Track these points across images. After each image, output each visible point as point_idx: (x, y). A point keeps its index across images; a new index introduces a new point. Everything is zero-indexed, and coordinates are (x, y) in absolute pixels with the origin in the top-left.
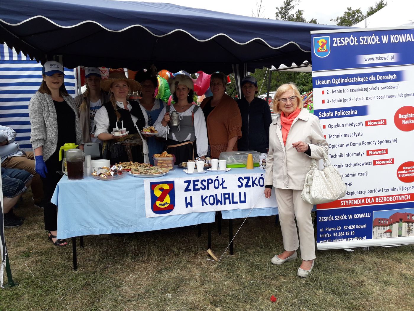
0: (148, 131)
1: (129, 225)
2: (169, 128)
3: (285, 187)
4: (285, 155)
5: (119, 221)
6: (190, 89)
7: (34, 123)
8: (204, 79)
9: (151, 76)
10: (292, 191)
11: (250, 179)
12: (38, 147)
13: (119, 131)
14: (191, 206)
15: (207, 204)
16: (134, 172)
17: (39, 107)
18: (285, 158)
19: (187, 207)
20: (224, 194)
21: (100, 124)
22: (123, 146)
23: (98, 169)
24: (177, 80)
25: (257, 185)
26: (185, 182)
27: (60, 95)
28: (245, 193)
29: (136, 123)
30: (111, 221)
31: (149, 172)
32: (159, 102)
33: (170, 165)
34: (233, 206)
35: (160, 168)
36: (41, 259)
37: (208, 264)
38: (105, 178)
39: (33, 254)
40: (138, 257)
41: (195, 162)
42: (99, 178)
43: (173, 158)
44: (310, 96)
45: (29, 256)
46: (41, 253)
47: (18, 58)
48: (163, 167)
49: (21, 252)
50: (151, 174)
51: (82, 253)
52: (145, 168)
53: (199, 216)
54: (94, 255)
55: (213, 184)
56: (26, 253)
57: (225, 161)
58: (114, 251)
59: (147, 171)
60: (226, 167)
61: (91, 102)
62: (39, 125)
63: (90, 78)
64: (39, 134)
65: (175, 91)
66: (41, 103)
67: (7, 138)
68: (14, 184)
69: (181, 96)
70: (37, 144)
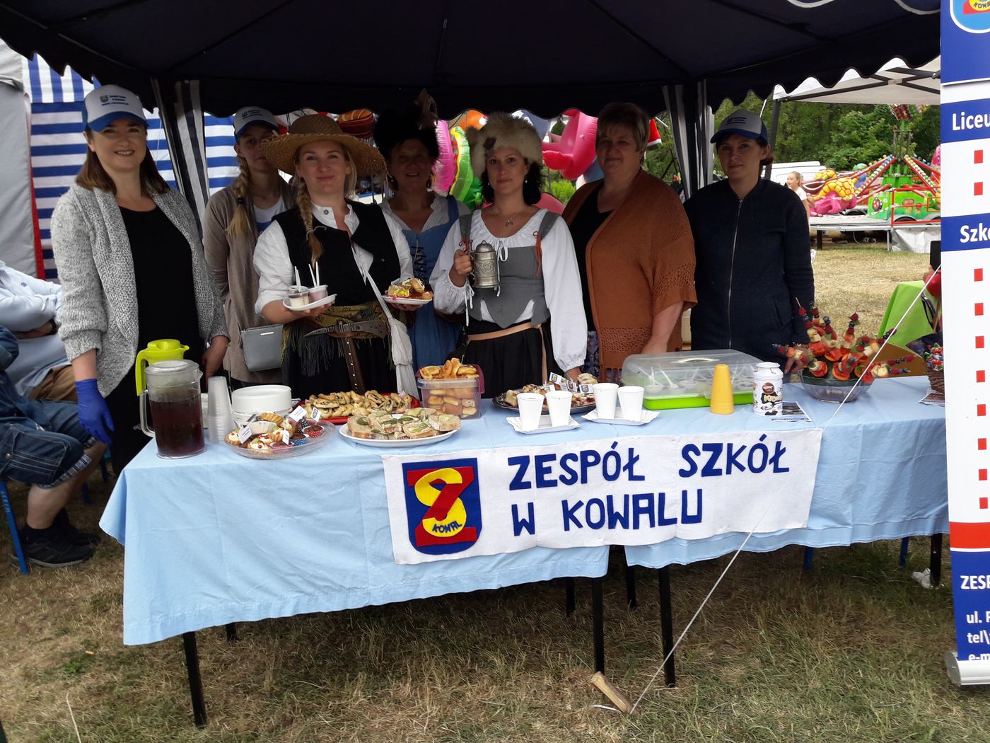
0: (402, 293)
1: (347, 587)
2: (471, 292)
5: (316, 578)
6: (530, 163)
7: (66, 281)
8: (580, 135)
9: (420, 128)
11: (721, 451)
12: (82, 354)
14: (532, 532)
15: (579, 525)
16: (354, 430)
17: (79, 231)
19: (517, 533)
20: (634, 496)
21: (268, 277)
22: (333, 340)
23: (249, 420)
24: (491, 134)
25: (742, 469)
26: (512, 461)
27: (145, 192)
28: (700, 492)
29: (370, 272)
30: (291, 578)
31: (400, 429)
32: (445, 204)
33: (466, 403)
34: (661, 533)
35: (434, 414)
36: (113, 682)
37: (596, 722)
38: (262, 454)
39: (93, 662)
40: (386, 683)
41: (543, 392)
42: (245, 451)
43: (476, 378)
44: (875, 172)
45: (83, 670)
46: (119, 658)
47: (75, 96)
48: (447, 412)
49: (63, 656)
50: (406, 437)
51: (231, 662)
52: (390, 417)
53: (556, 557)
54: (260, 671)
55: (600, 465)
56: (76, 660)
57: (640, 389)
58: (318, 657)
59: (394, 428)
60: (645, 407)
61: (257, 210)
62: (81, 287)
63: (248, 138)
64: (83, 314)
65: (486, 170)
66: (84, 218)
67: (54, 316)
68: (54, 449)
69: (502, 185)
70: (79, 345)
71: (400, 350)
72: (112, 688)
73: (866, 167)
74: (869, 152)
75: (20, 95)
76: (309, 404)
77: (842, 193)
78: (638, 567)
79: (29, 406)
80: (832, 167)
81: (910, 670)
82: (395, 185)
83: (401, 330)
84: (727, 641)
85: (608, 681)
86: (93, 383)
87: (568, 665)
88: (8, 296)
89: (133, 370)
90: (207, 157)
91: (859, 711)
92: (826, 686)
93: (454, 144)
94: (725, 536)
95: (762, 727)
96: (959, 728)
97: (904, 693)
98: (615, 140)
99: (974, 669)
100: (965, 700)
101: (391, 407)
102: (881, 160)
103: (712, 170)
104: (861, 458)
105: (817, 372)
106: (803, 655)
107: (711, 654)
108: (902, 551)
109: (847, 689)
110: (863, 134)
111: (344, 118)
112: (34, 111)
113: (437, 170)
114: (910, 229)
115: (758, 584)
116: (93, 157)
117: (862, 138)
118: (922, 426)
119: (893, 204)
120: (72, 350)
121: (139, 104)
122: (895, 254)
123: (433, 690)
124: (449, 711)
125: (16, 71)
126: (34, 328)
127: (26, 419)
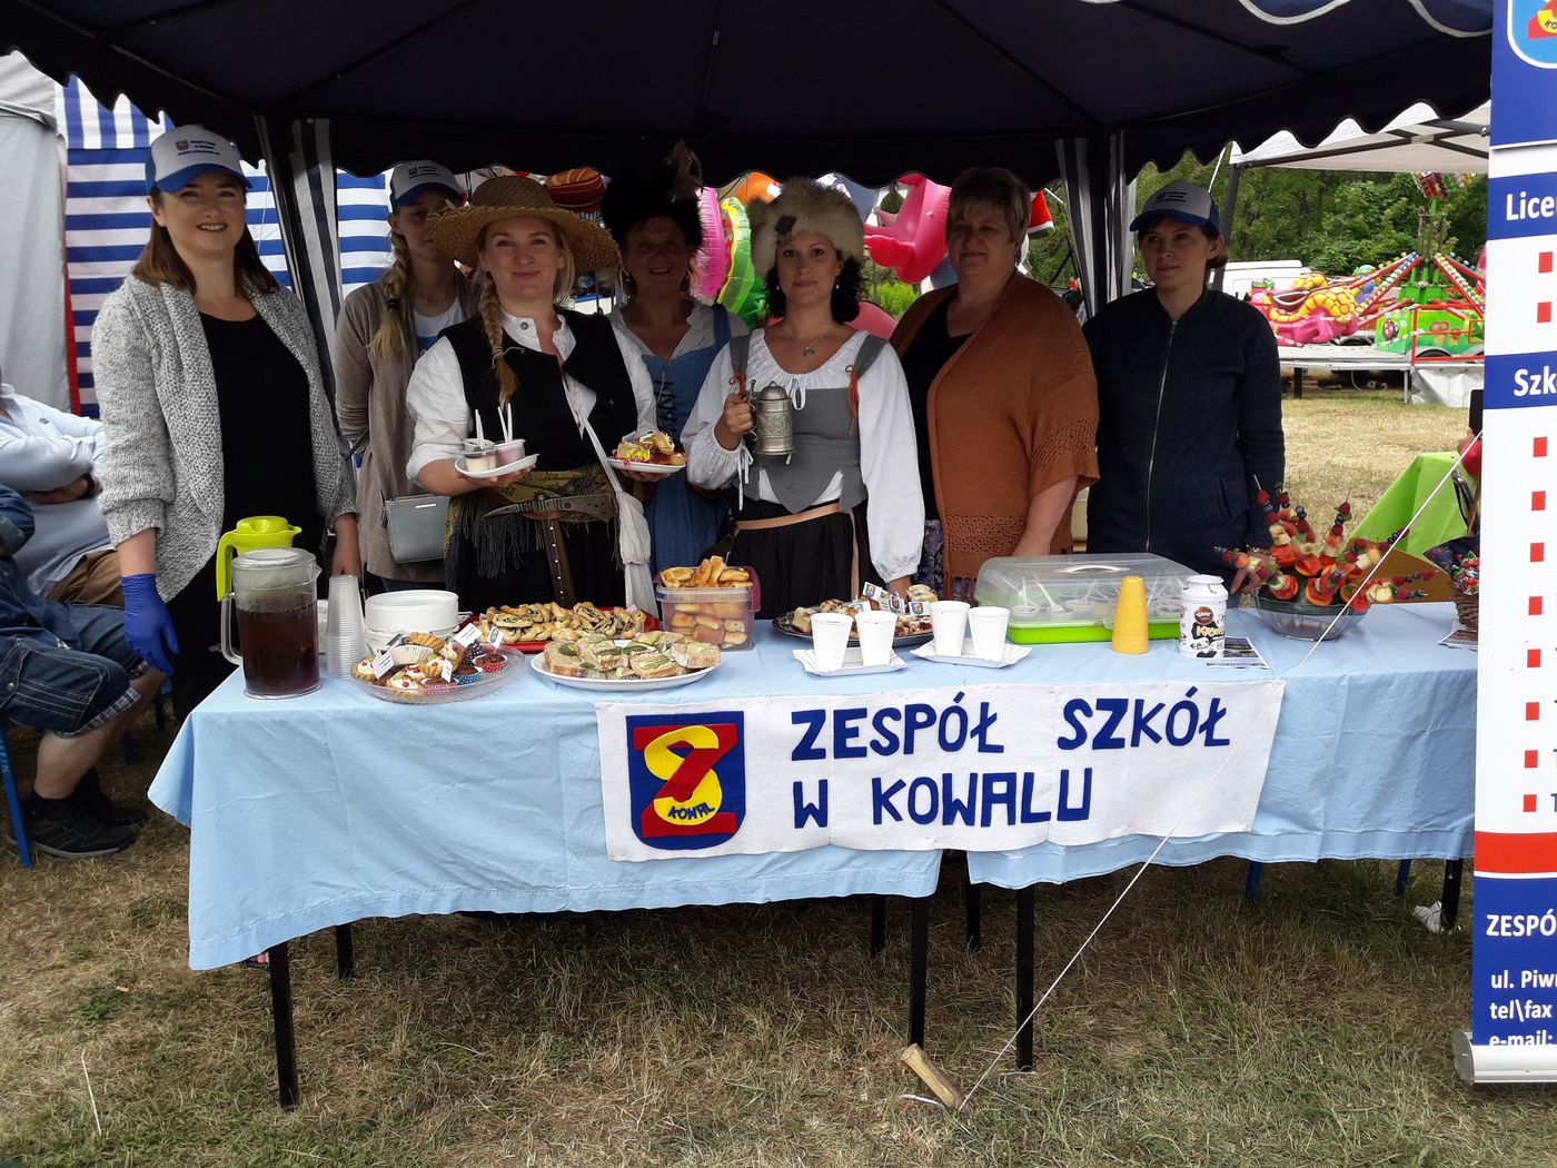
0: (639, 454)
1: (534, 884)
2: (749, 458)
5: (486, 869)
6: (845, 257)
7: (113, 422)
8: (928, 212)
9: (673, 201)
11: (1125, 711)
12: (133, 536)
13: (484, 453)
14: (822, 821)
15: (897, 817)
16: (554, 663)
17: (135, 348)
19: (800, 823)
20: (985, 776)
21: (430, 423)
22: (528, 524)
23: (390, 644)
24: (788, 211)
25: (1157, 739)
26: (798, 718)
27: (240, 291)
28: (1088, 772)
29: (591, 419)
30: (448, 867)
31: (626, 664)
32: (710, 316)
33: (731, 626)
34: (1025, 834)
35: (680, 641)
36: (156, 1036)
37: (905, 1121)
38: (408, 695)
39: (128, 1004)
40: (582, 1050)
41: (851, 611)
42: (381, 691)
43: (747, 588)
44: (1388, 279)
45: (111, 1015)
46: (167, 999)
47: (135, 139)
48: (700, 639)
49: (81, 992)
50: (635, 675)
51: (342, 1011)
52: (611, 645)
53: (858, 863)
54: (387, 1024)
55: (935, 728)
56: (100, 1000)
57: (1004, 612)
58: (479, 1008)
59: (616, 661)
60: (1010, 639)
61: (418, 318)
62: (134, 434)
63: (416, 208)
64: (137, 475)
65: (776, 265)
66: (144, 328)
67: (90, 468)
68: (84, 677)
69: (801, 290)
70: (129, 522)
71: (633, 541)
72: (154, 1045)
73: (1373, 271)
74: (1380, 248)
75: (51, 137)
76: (486, 621)
77: (1335, 310)
78: (986, 886)
79: (47, 611)
80: (1320, 269)
81: (1397, 1057)
82: (631, 287)
83: (635, 510)
84: (1118, 1003)
85: (929, 1058)
86: (149, 581)
87: (868, 1032)
88: (18, 437)
89: (212, 562)
90: (340, 236)
91: (1313, 1117)
92: (1266, 1077)
93: (726, 224)
94: (1123, 840)
95: (1162, 1137)
96: (1465, 1148)
97: (1385, 1091)
98: (977, 224)
99: (1495, 1059)
100: (1479, 1105)
101: (614, 628)
102: (1397, 261)
103: (1129, 272)
104: (1343, 728)
105: (1282, 592)
106: (1233, 1028)
107: (1091, 1022)
108: (1400, 873)
109: (1298, 1083)
110: (1372, 220)
111: (555, 180)
112: (71, 162)
113: (699, 265)
114: (1441, 369)
115: (1172, 918)
116: (161, 235)
117: (1371, 225)
118: (1441, 680)
119: (1415, 330)
120: (117, 529)
121: (236, 153)
122: (1416, 408)
123: (655, 1063)
124: (677, 1096)
125: (46, 101)
126: (57, 486)
127: (41, 631)
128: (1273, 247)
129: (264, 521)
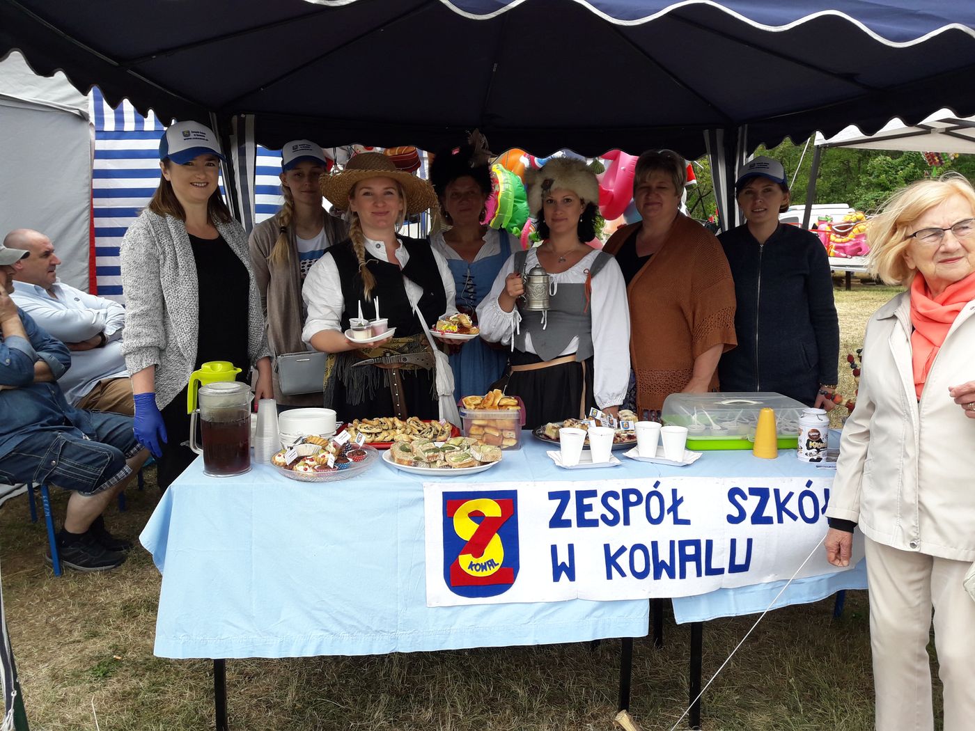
0: (450, 328)
1: (374, 628)
2: (519, 318)
3: (904, 542)
4: (916, 432)
5: (343, 614)
6: (586, 203)
7: (133, 299)
8: (622, 168)
9: (472, 166)
10: (929, 560)
11: (768, 497)
12: (143, 369)
13: (365, 327)
14: (572, 577)
15: (623, 574)
16: (397, 457)
17: (150, 254)
18: (917, 444)
19: (556, 578)
20: (680, 542)
22: (379, 371)
23: (295, 443)
24: (549, 175)
25: (795, 518)
26: (552, 496)
27: (209, 220)
28: (749, 541)
29: (419, 305)
30: (318, 614)
31: (442, 458)
32: (497, 236)
33: (507, 434)
34: (710, 583)
35: (475, 444)
36: (138, 688)
38: (307, 476)
39: (121, 667)
40: (408, 707)
41: (584, 427)
42: (290, 473)
43: (518, 410)
45: (110, 674)
46: (145, 664)
47: (136, 125)
48: (487, 443)
49: (91, 659)
50: (448, 466)
52: (433, 445)
54: (283, 686)
55: (643, 506)
56: (104, 664)
57: (683, 430)
58: (342, 676)
59: (436, 456)
60: (687, 448)
61: (299, 240)
62: (146, 306)
63: (297, 171)
64: (146, 332)
65: (542, 208)
66: (156, 242)
67: (104, 329)
68: (98, 458)
69: (557, 224)
70: (141, 361)
71: (444, 381)
72: (137, 695)
75: (86, 125)
76: (353, 428)
79: (78, 414)
80: (860, 209)
82: (449, 220)
83: (445, 361)
84: (754, 685)
85: (632, 720)
86: (151, 397)
87: (592, 700)
88: (61, 309)
90: (255, 184)
98: (654, 185)
101: (432, 434)
106: (832, 705)
107: (737, 698)
110: (891, 178)
112: (97, 139)
116: (167, 186)
117: (891, 182)
120: (133, 365)
123: (454, 716)
125: (83, 103)
126: (83, 340)
127: (73, 429)
128: (828, 195)
129: (219, 364)
